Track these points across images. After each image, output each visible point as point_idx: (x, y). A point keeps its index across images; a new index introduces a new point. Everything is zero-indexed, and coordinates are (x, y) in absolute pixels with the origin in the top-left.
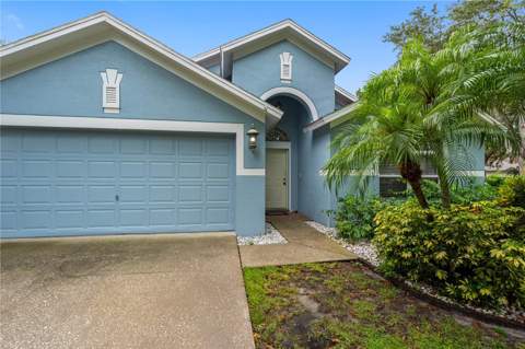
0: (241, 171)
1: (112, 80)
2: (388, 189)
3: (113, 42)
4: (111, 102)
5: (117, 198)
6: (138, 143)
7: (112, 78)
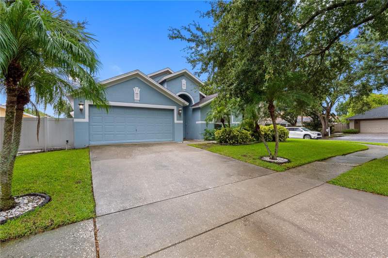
0: (176, 121)
1: (137, 91)
2: (217, 127)
3: (136, 78)
4: (137, 98)
5: (136, 130)
6: (146, 111)
7: (137, 90)
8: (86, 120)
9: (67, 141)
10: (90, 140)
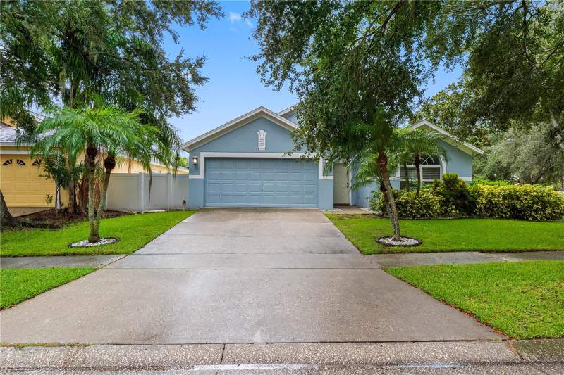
0: (321, 177)
3: (263, 118)
4: (262, 145)
5: (261, 190)
6: (271, 163)
7: (262, 134)
8: (201, 176)
9: (184, 201)
10: (205, 201)
